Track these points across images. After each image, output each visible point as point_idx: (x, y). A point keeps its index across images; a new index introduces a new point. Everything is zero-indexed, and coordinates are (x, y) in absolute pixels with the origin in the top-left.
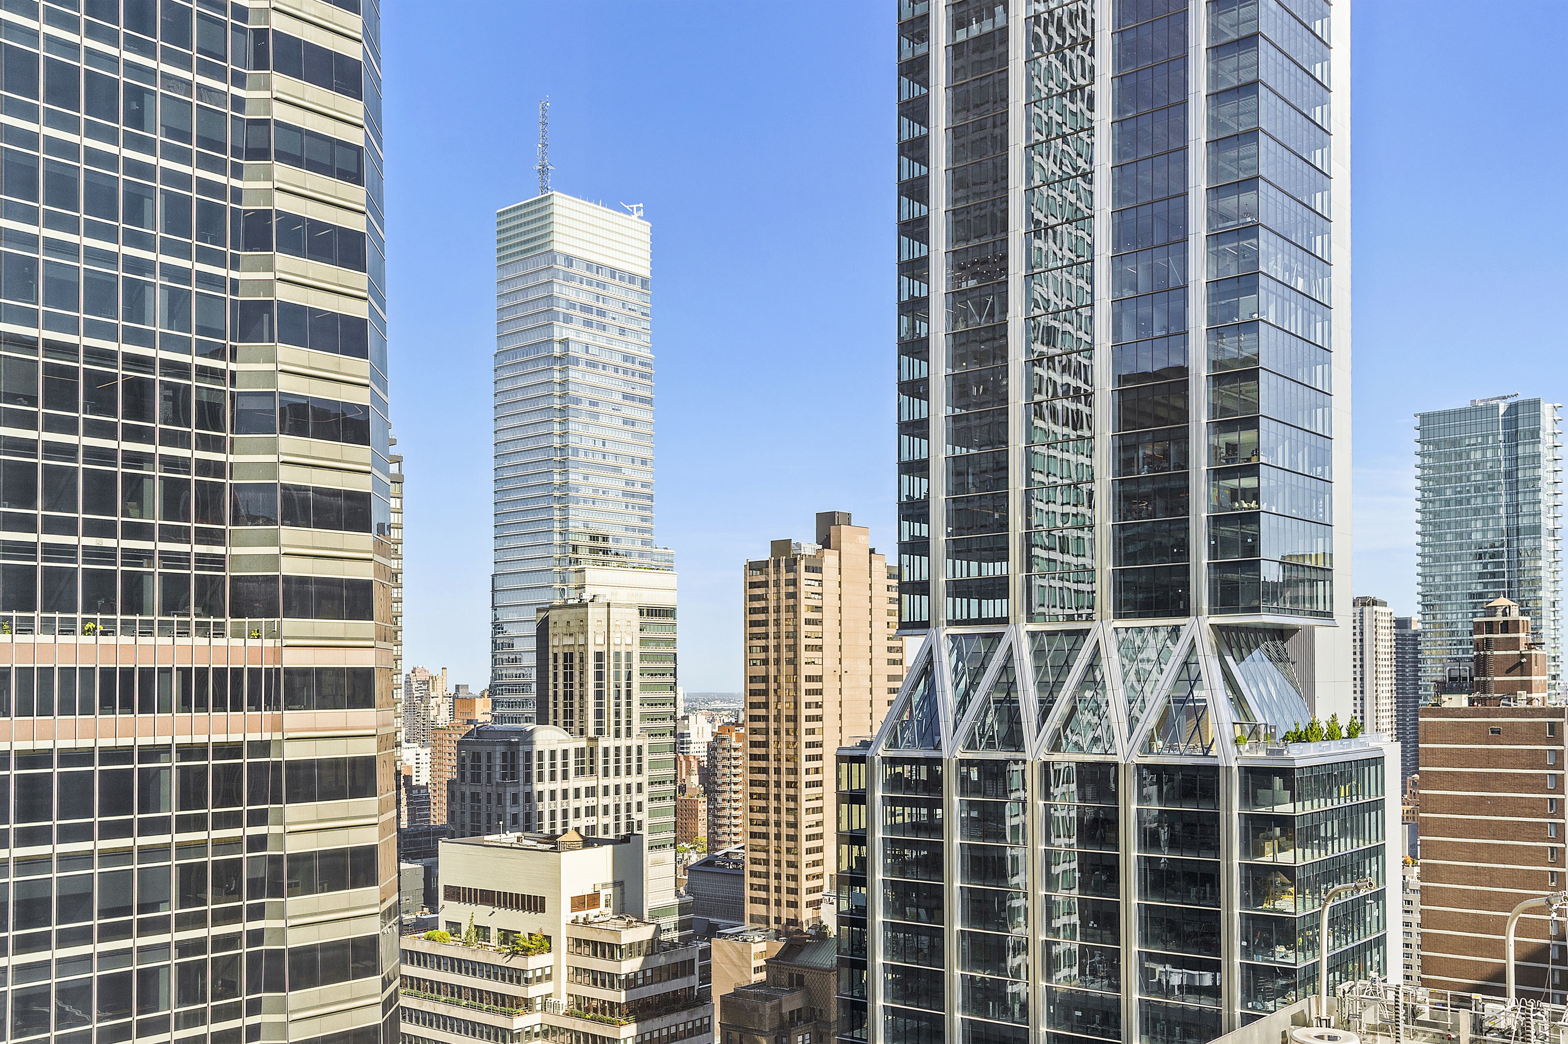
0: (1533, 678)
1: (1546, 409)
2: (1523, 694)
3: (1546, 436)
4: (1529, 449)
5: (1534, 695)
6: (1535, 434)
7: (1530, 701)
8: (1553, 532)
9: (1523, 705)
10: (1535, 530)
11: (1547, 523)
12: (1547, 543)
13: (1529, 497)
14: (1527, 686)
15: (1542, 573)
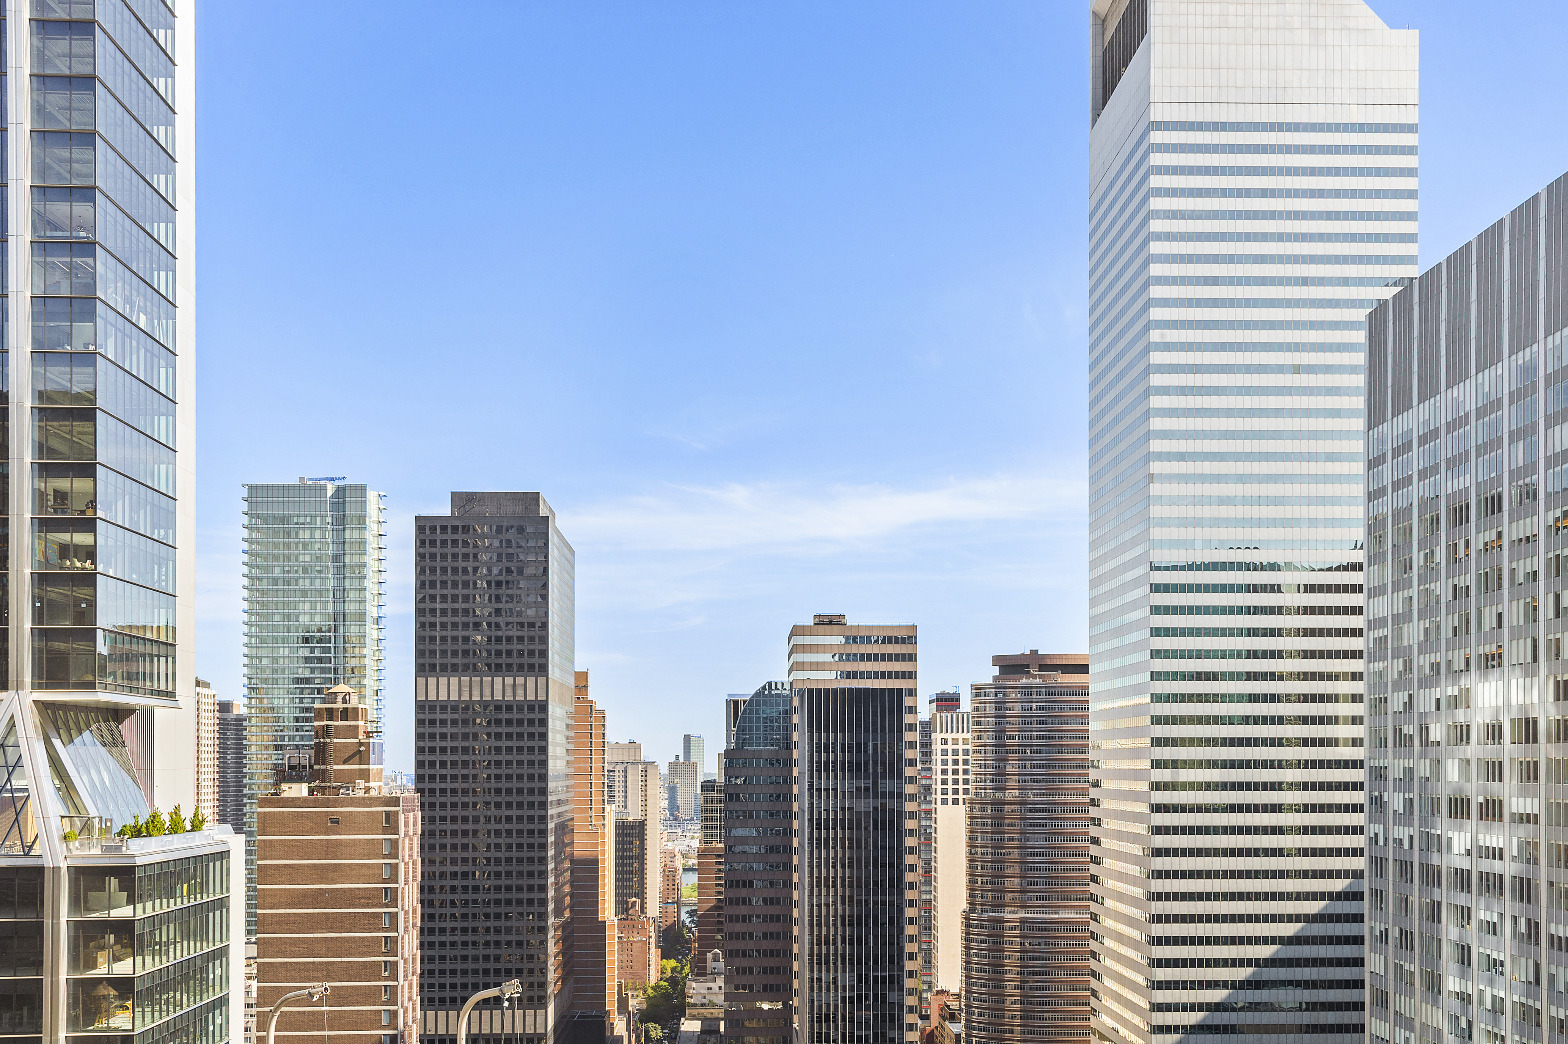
0: (371, 767)
1: (372, 496)
2: (361, 783)
3: (371, 524)
4: (356, 535)
5: (371, 784)
6: (361, 520)
7: (367, 790)
8: (378, 620)
9: (361, 794)
10: (361, 617)
11: (372, 611)
12: (372, 632)
13: (356, 583)
14: (365, 775)
15: (367, 661)
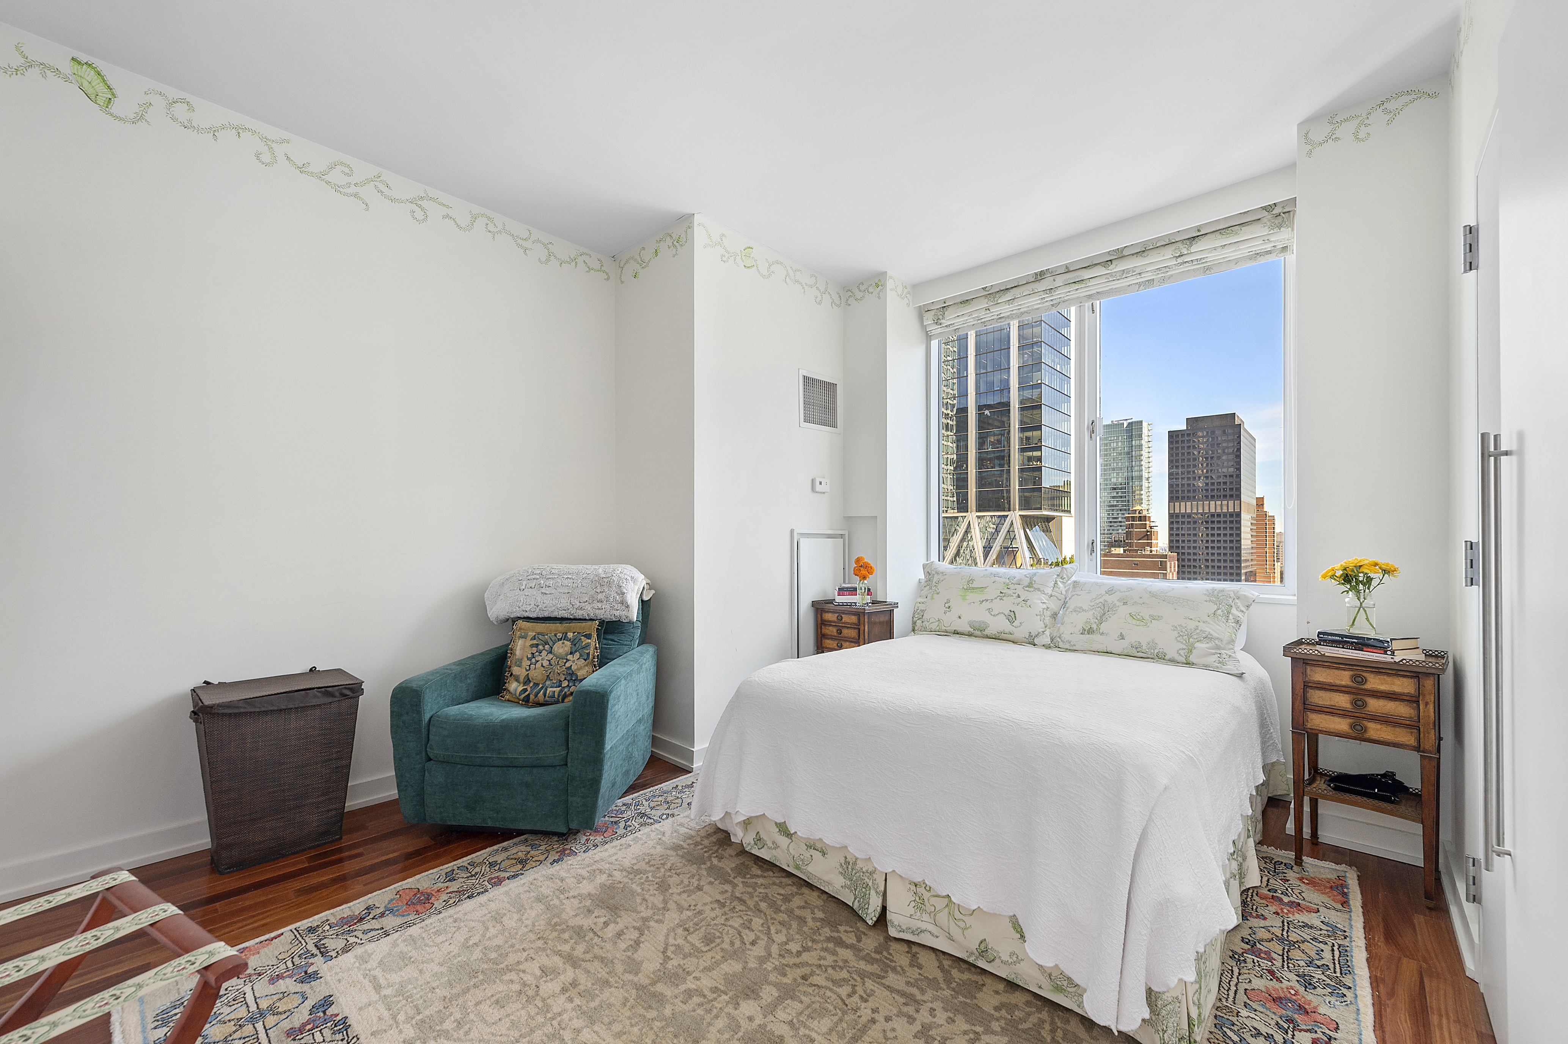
0: (1153, 541)
1: (1145, 425)
2: (1149, 548)
3: (1145, 438)
4: (1137, 442)
5: (1153, 549)
6: (1140, 436)
7: (1151, 551)
8: (1148, 479)
9: (1148, 553)
10: (1140, 478)
11: (1145, 475)
12: (1145, 484)
13: (1138, 463)
14: (1150, 545)
15: (1143, 497)
